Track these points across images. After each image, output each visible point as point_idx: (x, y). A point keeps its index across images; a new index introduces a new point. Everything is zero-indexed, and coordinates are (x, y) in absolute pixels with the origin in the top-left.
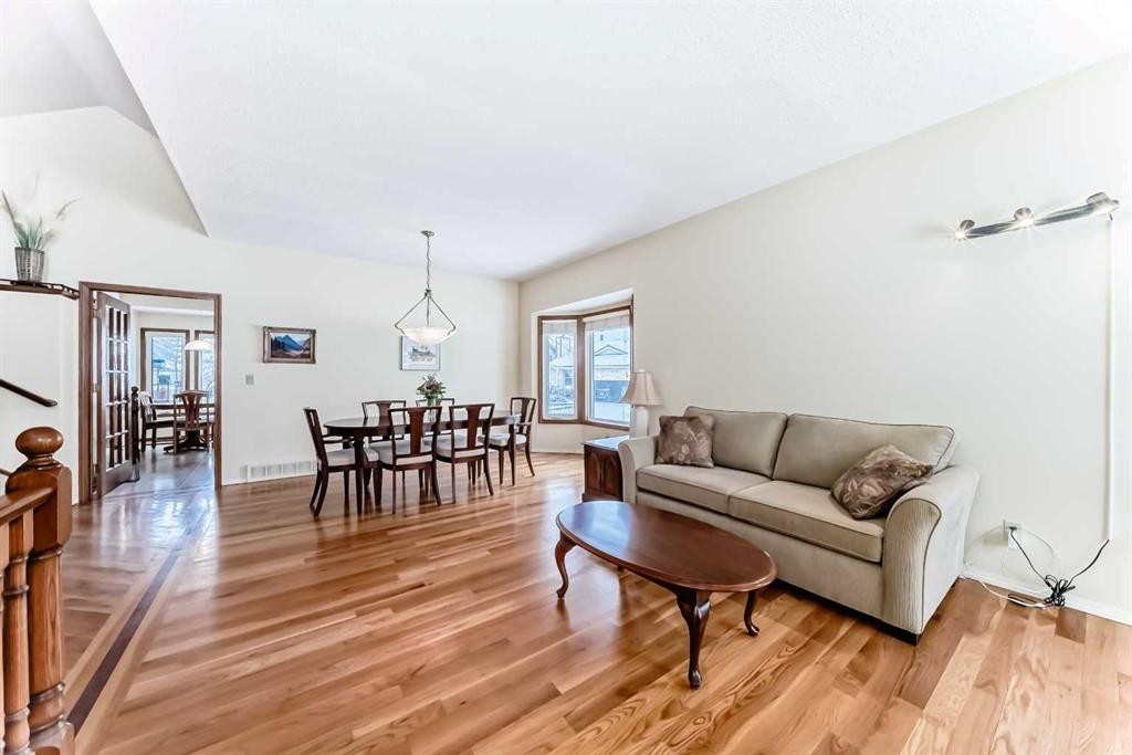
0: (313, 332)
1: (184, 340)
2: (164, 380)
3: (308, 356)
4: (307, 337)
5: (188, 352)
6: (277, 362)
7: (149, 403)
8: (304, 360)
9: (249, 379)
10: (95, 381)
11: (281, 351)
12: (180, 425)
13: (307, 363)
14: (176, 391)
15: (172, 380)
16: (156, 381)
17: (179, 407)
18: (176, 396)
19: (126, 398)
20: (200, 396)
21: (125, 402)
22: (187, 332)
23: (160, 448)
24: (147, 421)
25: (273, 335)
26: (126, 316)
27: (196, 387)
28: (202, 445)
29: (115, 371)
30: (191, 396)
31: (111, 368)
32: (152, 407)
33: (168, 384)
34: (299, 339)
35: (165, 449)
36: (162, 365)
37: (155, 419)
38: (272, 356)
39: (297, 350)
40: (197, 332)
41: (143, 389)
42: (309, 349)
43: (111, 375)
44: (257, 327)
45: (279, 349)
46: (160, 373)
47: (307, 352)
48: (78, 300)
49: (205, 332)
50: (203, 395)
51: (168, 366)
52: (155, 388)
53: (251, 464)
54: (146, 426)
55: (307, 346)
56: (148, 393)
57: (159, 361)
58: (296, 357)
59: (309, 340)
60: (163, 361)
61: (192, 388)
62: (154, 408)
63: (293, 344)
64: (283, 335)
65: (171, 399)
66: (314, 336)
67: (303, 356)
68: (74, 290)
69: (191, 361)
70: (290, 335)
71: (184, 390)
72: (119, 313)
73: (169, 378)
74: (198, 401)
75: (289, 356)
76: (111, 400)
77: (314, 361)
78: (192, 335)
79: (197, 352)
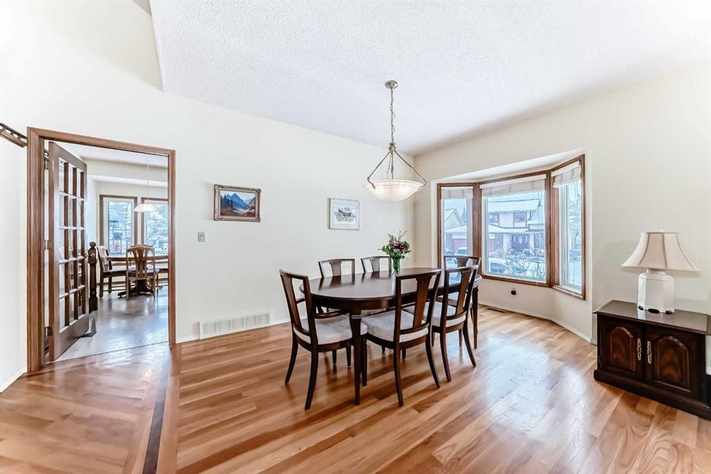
0: (258, 192)
1: (133, 205)
2: (117, 237)
3: (253, 214)
4: (252, 196)
5: (136, 213)
6: (226, 220)
7: (106, 256)
8: (250, 218)
9: (201, 237)
10: (47, 238)
11: (229, 209)
12: (132, 274)
13: (252, 221)
14: (127, 245)
15: (124, 236)
16: (112, 236)
17: (130, 259)
18: (128, 251)
19: (83, 254)
20: (147, 250)
21: (82, 257)
22: (136, 199)
23: (115, 294)
24: (104, 271)
25: (223, 194)
26: (82, 174)
27: (143, 242)
28: (149, 291)
29: (71, 228)
30: (140, 251)
31: (66, 224)
32: (108, 259)
33: (121, 239)
34: (246, 197)
35: (120, 294)
36: (116, 224)
37: (111, 268)
38: (222, 214)
39: (244, 208)
40: (143, 199)
41: (102, 243)
42: (254, 208)
43: (66, 232)
44: (207, 185)
45: (228, 207)
46: (115, 232)
47: (253, 211)
48: (26, 147)
49: (150, 199)
50: (150, 249)
51: (120, 226)
52: (111, 242)
53: (202, 321)
54: (104, 275)
55: (253, 205)
56: (105, 247)
57: (114, 222)
58: (243, 215)
59: (255, 198)
60: (117, 222)
61: (139, 243)
62: (110, 260)
63: (241, 203)
64: (231, 194)
65: (124, 251)
66: (259, 196)
67: (249, 214)
68: (20, 136)
69: (138, 222)
70: (239, 194)
71: (133, 245)
72: (75, 170)
73: (122, 235)
74: (146, 254)
75: (237, 215)
76: (66, 257)
77: (258, 220)
78: (139, 200)
79: (143, 214)
